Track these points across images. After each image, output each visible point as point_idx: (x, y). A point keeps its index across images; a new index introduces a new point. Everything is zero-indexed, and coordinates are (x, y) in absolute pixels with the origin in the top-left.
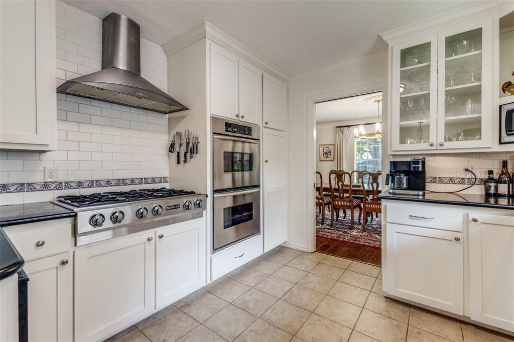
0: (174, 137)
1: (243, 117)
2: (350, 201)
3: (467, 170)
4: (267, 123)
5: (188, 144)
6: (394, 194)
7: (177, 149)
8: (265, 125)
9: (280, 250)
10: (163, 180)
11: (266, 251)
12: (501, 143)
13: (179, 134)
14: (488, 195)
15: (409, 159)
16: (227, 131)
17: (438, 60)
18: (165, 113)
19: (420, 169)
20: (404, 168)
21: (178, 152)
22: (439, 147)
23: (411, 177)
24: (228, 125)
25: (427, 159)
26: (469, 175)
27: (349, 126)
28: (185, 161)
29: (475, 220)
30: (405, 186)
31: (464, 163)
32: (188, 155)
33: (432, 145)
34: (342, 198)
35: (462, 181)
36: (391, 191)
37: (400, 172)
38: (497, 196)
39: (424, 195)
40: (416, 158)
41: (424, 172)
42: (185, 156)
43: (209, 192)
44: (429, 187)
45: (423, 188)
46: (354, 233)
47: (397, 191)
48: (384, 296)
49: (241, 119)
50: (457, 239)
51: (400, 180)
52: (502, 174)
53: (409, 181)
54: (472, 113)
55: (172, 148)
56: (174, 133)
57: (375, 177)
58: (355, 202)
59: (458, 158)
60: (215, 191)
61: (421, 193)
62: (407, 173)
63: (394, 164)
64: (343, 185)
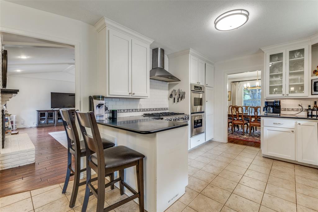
0: (172, 92)
1: (200, 83)
2: (242, 121)
3: (299, 105)
4: (207, 85)
5: (179, 95)
6: (267, 115)
7: (174, 96)
8: (206, 86)
9: (210, 142)
10: (167, 109)
11: (206, 141)
12: (312, 94)
13: (175, 90)
14: (308, 116)
15: (273, 101)
16: (195, 89)
17: (286, 60)
18: (167, 82)
19: (278, 105)
20: (271, 104)
21: (174, 98)
22: (287, 96)
23: (275, 108)
24: (195, 87)
25: (281, 100)
26: (300, 108)
27: (239, 82)
28: (178, 102)
29: (299, 124)
30: (272, 112)
31: (298, 102)
32: (180, 99)
33: (283, 95)
34: (238, 120)
35: (297, 110)
36: (266, 114)
37: (269, 106)
38: (312, 116)
39: (280, 115)
40: (277, 100)
41: (280, 106)
42: (178, 99)
43: (190, 114)
44: (282, 112)
45: (280, 113)
46: (245, 136)
47: (268, 114)
48: (263, 157)
49: (199, 84)
50: (293, 131)
51: (269, 109)
52: (314, 107)
53: (273, 110)
54: (300, 82)
55: (171, 96)
56: (172, 90)
57: (256, 109)
58: (245, 122)
59: (295, 100)
60: (192, 113)
61: (279, 114)
62: (272, 106)
63: (267, 103)
64: (239, 113)
